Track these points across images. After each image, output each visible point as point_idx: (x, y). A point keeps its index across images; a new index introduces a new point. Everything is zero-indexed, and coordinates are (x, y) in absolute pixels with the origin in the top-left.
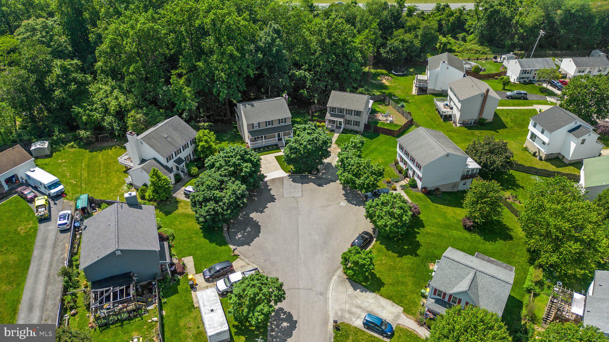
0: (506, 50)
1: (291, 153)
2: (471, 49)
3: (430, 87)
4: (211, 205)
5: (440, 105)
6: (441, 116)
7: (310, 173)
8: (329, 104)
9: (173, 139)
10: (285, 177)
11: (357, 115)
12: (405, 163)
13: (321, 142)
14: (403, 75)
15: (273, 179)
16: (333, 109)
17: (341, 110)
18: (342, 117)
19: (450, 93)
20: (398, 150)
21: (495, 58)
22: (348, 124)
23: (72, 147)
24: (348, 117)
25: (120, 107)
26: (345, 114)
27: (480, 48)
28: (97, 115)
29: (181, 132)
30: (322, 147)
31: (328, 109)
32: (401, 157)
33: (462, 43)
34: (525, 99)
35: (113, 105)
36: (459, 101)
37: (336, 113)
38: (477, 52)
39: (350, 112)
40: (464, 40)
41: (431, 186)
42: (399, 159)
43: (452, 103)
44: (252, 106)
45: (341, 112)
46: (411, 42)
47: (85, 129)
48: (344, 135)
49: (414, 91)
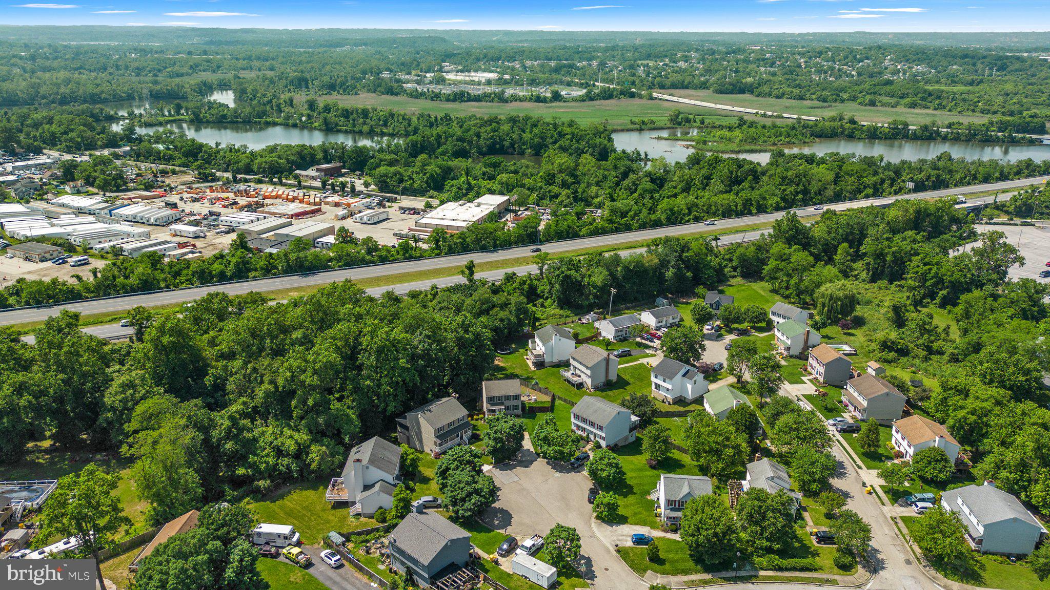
0: (585, 310)
1: (497, 443)
2: (554, 315)
3: (547, 359)
4: (475, 499)
5: (568, 375)
6: (573, 385)
7: (510, 459)
8: (484, 395)
10: (491, 469)
11: (516, 399)
12: (584, 430)
14: (510, 353)
16: (489, 399)
17: (499, 398)
18: (502, 404)
19: (572, 361)
20: (573, 420)
21: (580, 319)
22: (508, 410)
23: (248, 503)
24: (508, 403)
25: (299, 445)
26: (503, 401)
27: (561, 312)
28: (271, 461)
29: (389, 450)
31: (486, 400)
32: (577, 426)
33: (543, 309)
34: (630, 355)
35: (290, 444)
36: (587, 368)
37: (493, 402)
38: (561, 316)
39: (508, 398)
40: (543, 305)
41: (612, 443)
42: (575, 428)
43: (578, 372)
46: (509, 320)
47: (263, 478)
49: (533, 368)
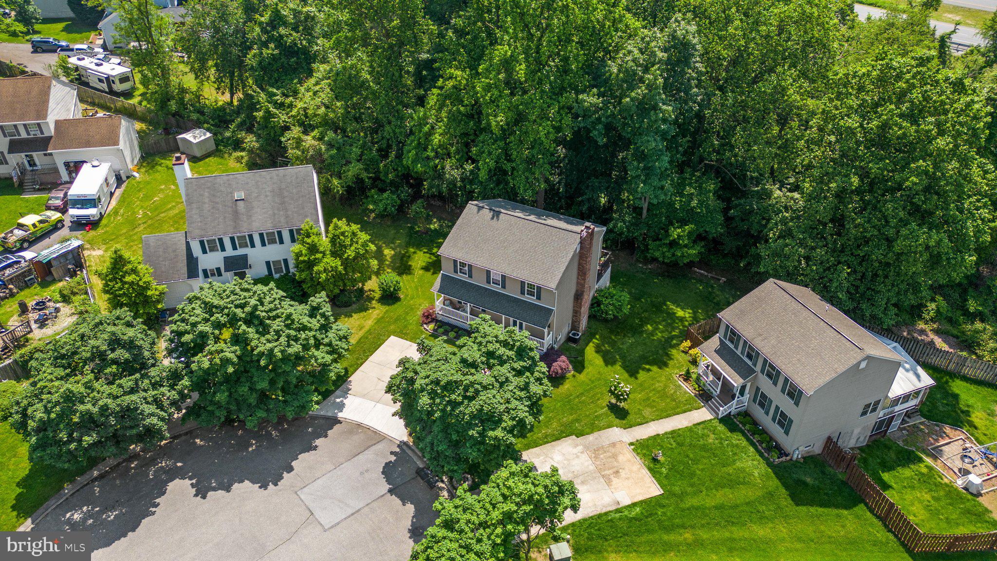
8: (727, 315)
9: (250, 210)
10: (391, 440)
11: (791, 395)
13: (474, 407)
15: (359, 425)
16: (734, 335)
17: (753, 354)
18: (747, 373)
22: (762, 405)
23: (240, 160)
24: (765, 385)
26: (758, 368)
29: (283, 203)
30: (470, 425)
31: (722, 329)
37: (739, 352)
39: (773, 374)
44: (496, 214)
45: (749, 356)
48: (721, 428)
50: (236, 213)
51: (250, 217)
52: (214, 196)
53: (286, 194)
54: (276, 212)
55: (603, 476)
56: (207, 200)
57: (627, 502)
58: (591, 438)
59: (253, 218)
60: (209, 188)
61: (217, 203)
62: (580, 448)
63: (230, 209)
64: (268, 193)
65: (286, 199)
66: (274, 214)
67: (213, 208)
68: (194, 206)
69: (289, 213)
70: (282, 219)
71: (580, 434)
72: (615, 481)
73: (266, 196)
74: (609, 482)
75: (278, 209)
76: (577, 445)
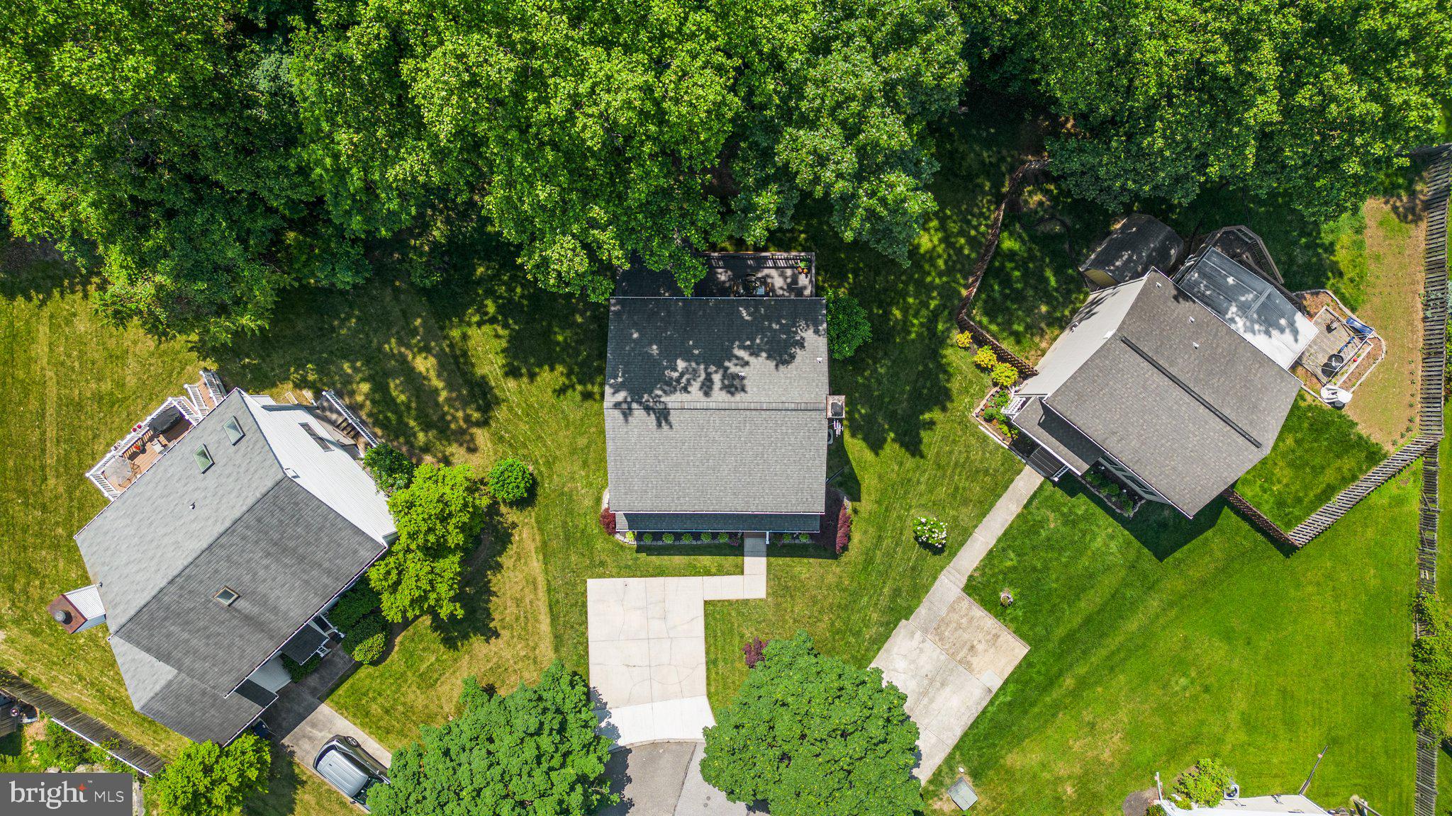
9: (263, 601)
29: (302, 559)
48: (1058, 492)
50: (248, 619)
51: (275, 610)
52: (187, 623)
53: (292, 544)
54: (305, 577)
55: (960, 662)
56: (186, 635)
57: (997, 683)
58: (922, 611)
59: (283, 608)
60: (166, 619)
61: (206, 628)
62: (918, 635)
63: (235, 622)
64: (265, 562)
65: (301, 550)
66: (306, 582)
67: (208, 637)
68: (177, 654)
69: (327, 564)
70: (325, 580)
71: (907, 613)
72: (975, 661)
73: (267, 567)
74: (969, 666)
75: (304, 571)
76: (913, 634)
